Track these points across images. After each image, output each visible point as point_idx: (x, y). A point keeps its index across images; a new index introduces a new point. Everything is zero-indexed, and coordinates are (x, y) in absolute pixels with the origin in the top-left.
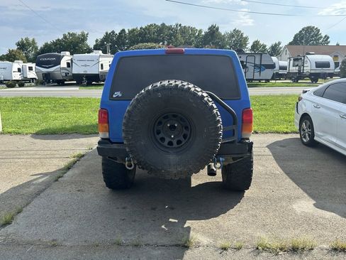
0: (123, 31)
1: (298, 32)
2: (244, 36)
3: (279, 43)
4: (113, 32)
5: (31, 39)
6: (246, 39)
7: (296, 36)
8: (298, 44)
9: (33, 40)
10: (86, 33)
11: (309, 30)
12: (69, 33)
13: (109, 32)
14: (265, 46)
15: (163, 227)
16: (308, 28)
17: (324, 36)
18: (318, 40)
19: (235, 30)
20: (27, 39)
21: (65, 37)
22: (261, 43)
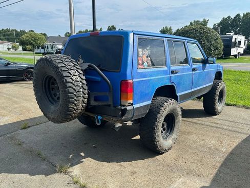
0: (238, 15)
4: (229, 17)
5: (169, 27)
9: (170, 28)
10: (207, 20)
12: (194, 21)
13: (226, 17)
20: (166, 28)
21: (191, 24)
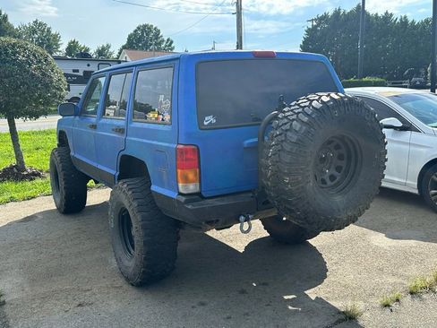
1: (132, 32)
2: (53, 32)
3: (108, 47)
6: (56, 38)
7: (130, 36)
8: (133, 48)
11: (145, 29)
14: (88, 50)
15: (290, 307)
16: (145, 26)
17: (166, 39)
18: (160, 44)
19: (36, 22)
22: (81, 44)
